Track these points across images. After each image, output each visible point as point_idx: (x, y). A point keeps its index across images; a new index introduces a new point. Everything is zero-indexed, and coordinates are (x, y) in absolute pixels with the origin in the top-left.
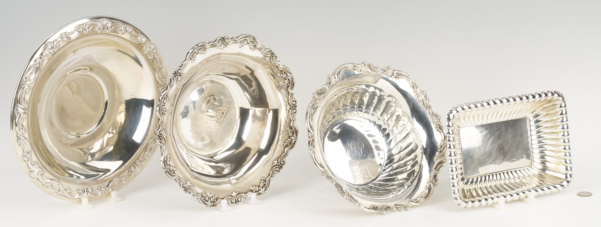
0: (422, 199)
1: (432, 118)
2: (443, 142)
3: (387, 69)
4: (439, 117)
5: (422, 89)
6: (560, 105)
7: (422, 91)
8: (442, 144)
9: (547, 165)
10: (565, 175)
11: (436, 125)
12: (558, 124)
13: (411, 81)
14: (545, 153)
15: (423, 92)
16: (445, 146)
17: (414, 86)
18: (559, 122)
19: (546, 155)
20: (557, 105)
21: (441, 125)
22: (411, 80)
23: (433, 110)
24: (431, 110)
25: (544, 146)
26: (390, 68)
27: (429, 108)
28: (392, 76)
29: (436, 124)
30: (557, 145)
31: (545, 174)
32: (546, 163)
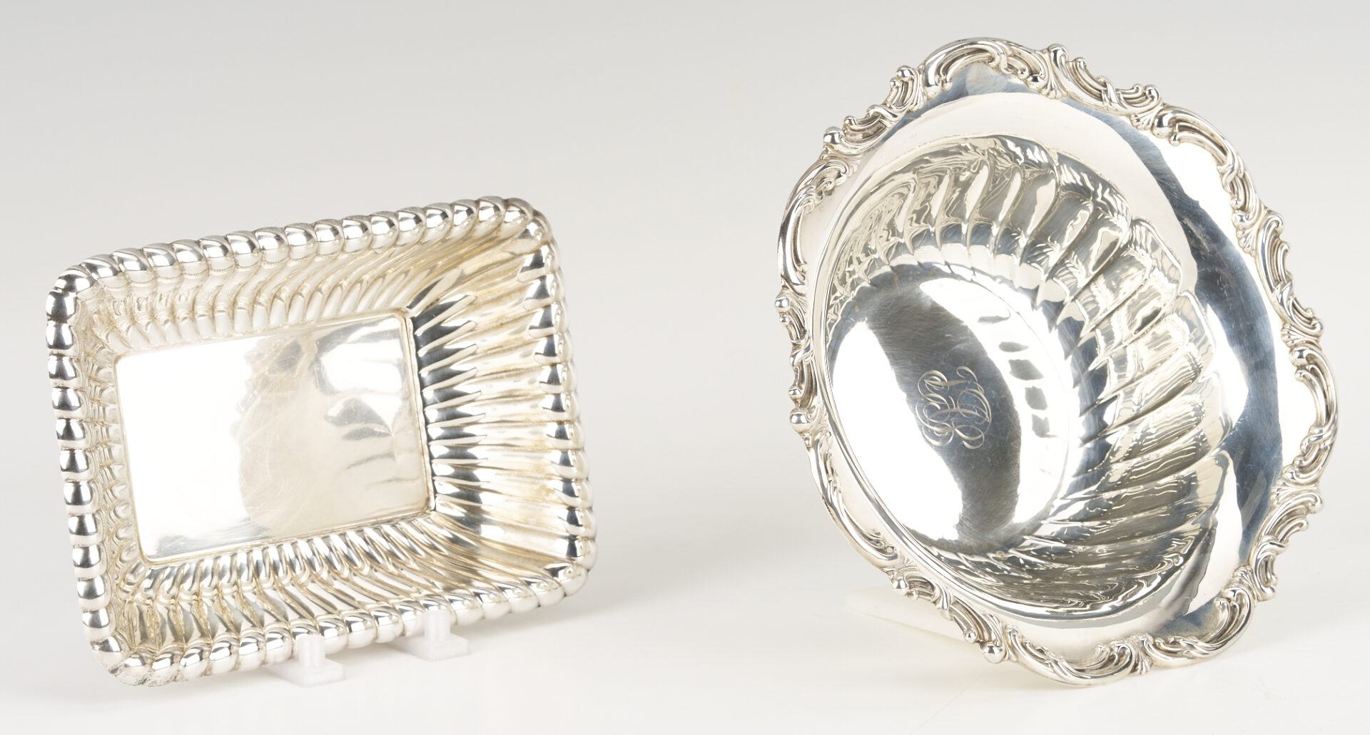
0: (1201, 643)
1: (1288, 326)
2: (1317, 431)
3: (1139, 93)
4: (1318, 326)
5: (1265, 203)
6: (533, 255)
7: (1266, 208)
8: (1313, 439)
9: (484, 507)
10: (566, 543)
11: (1301, 357)
12: (527, 335)
13: (1229, 159)
14: (474, 458)
15: (1269, 212)
16: (1326, 449)
17: (1238, 184)
18: (531, 328)
19: (476, 466)
20: (521, 255)
21: (1320, 359)
22: (1229, 154)
23: (1296, 294)
24: (1291, 294)
25: (467, 430)
26: (1154, 93)
27: (1285, 285)
28: (1157, 130)
29: (1297, 354)
30: (528, 421)
31: (478, 540)
32: (482, 496)
